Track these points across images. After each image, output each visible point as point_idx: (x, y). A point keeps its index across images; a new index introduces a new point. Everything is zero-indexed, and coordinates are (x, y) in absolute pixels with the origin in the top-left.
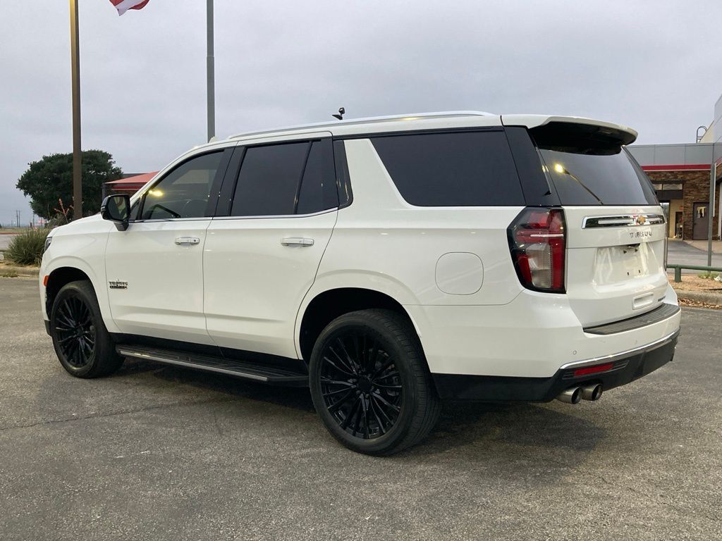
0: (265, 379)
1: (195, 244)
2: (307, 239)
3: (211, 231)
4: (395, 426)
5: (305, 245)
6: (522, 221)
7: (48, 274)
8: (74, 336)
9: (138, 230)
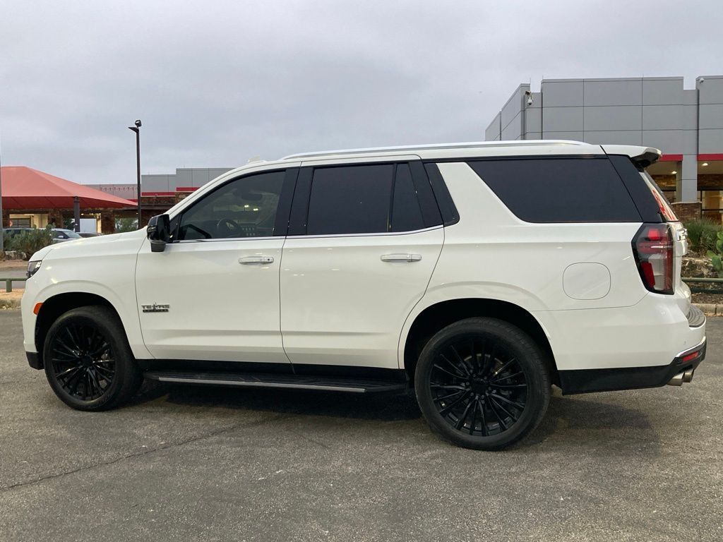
0: (362, 390)
1: (269, 262)
2: (414, 254)
3: (288, 250)
4: (519, 421)
5: (412, 261)
6: (643, 235)
7: (43, 301)
8: (80, 367)
9: (181, 250)
